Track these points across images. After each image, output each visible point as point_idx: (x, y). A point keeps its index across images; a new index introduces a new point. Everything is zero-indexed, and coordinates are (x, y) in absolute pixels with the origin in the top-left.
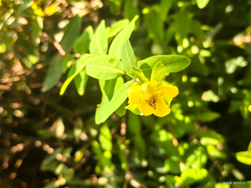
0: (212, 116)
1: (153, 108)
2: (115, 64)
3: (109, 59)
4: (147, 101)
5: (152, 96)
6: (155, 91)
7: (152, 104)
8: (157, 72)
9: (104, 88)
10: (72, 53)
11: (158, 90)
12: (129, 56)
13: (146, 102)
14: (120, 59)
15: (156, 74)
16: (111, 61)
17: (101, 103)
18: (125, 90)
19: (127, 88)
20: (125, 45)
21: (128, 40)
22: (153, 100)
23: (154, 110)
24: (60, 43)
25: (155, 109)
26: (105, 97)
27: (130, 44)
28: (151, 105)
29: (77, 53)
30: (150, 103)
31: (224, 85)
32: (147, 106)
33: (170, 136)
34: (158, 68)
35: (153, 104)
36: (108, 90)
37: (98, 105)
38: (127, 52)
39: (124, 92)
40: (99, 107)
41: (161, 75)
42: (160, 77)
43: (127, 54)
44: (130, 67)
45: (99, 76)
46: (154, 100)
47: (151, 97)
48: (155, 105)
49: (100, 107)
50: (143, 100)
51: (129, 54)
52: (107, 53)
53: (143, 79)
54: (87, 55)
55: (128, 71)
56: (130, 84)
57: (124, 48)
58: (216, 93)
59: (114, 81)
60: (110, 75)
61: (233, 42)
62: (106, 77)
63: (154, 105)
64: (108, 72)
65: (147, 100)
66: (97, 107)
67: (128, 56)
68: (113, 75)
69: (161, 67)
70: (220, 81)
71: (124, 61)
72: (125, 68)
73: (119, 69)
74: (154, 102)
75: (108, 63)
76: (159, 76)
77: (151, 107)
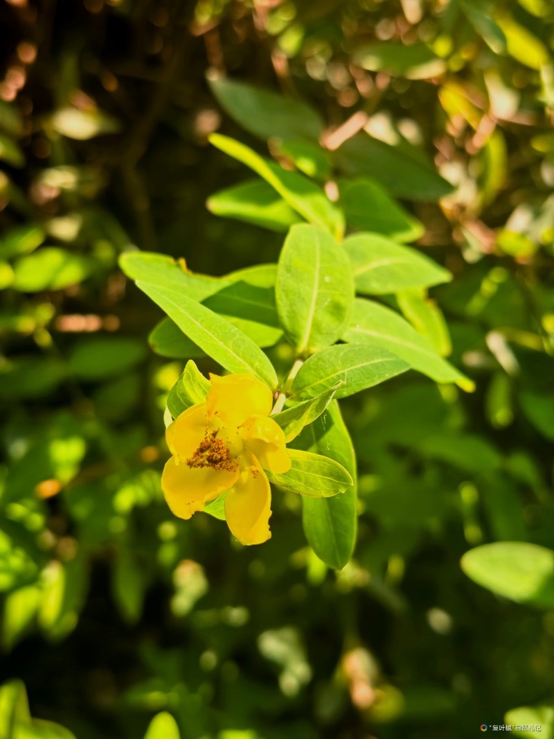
0: (129, 597)
1: (190, 456)
2: (327, 320)
3: (343, 301)
4: (214, 435)
5: (231, 452)
6: (251, 463)
7: (207, 453)
8: (317, 472)
9: (241, 284)
10: (337, 173)
11: (255, 474)
12: (358, 369)
13: (210, 432)
14: (344, 338)
15: (309, 467)
16: (337, 310)
17: (190, 273)
18: (244, 359)
19: (252, 365)
20: (391, 355)
21: (407, 365)
22: (219, 457)
23: (184, 461)
24: (362, 132)
25: (190, 464)
26: (212, 285)
27: (396, 373)
28: (202, 450)
29: (341, 189)
30: (209, 447)
31: (225, 628)
32: (200, 437)
33: (66, 474)
34: (331, 475)
35: (205, 458)
36: (237, 298)
37: (182, 262)
38: (372, 364)
39: (238, 354)
40: (179, 266)
41: (306, 483)
42: (300, 479)
43: (366, 364)
44: (322, 374)
45: (288, 269)
46: (221, 459)
47: (228, 451)
48: (202, 465)
49: (177, 270)
50: (219, 424)
51: (366, 372)
52: (359, 295)
53: (291, 425)
54: (340, 225)
55: (310, 369)
56: (265, 373)
57: (383, 352)
58: (202, 603)
59: (272, 319)
60: (291, 306)
61: (352, 648)
62: (286, 293)
63: (202, 460)
64: (303, 299)
65: (218, 437)
66: (176, 257)
67: (359, 366)
68: (293, 315)
69: (334, 486)
70: (237, 615)
71: (342, 354)
72: (319, 359)
73: (311, 337)
74: (213, 462)
75: (329, 300)
76: (302, 477)
77: (195, 451)
